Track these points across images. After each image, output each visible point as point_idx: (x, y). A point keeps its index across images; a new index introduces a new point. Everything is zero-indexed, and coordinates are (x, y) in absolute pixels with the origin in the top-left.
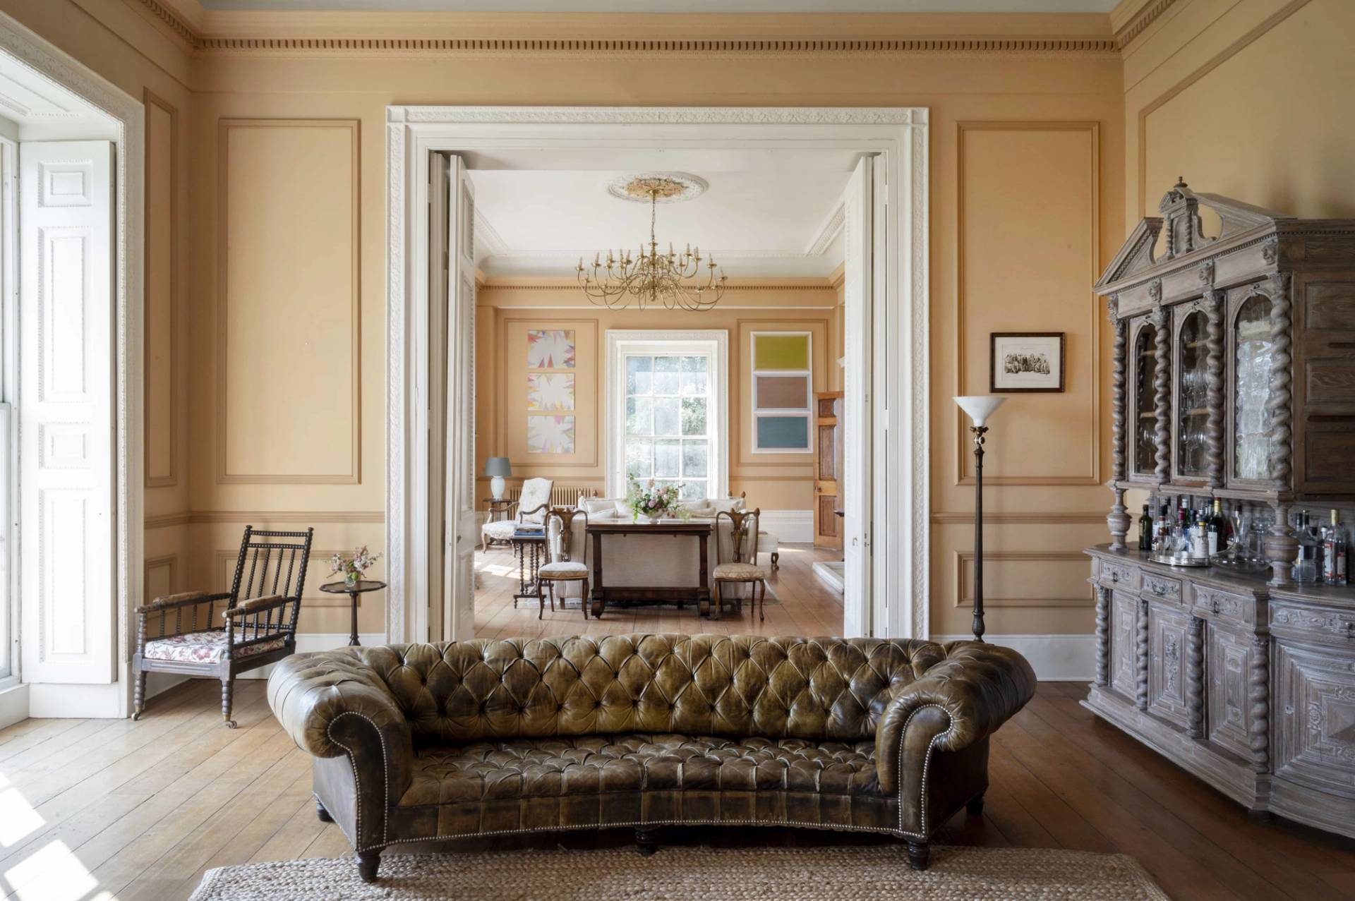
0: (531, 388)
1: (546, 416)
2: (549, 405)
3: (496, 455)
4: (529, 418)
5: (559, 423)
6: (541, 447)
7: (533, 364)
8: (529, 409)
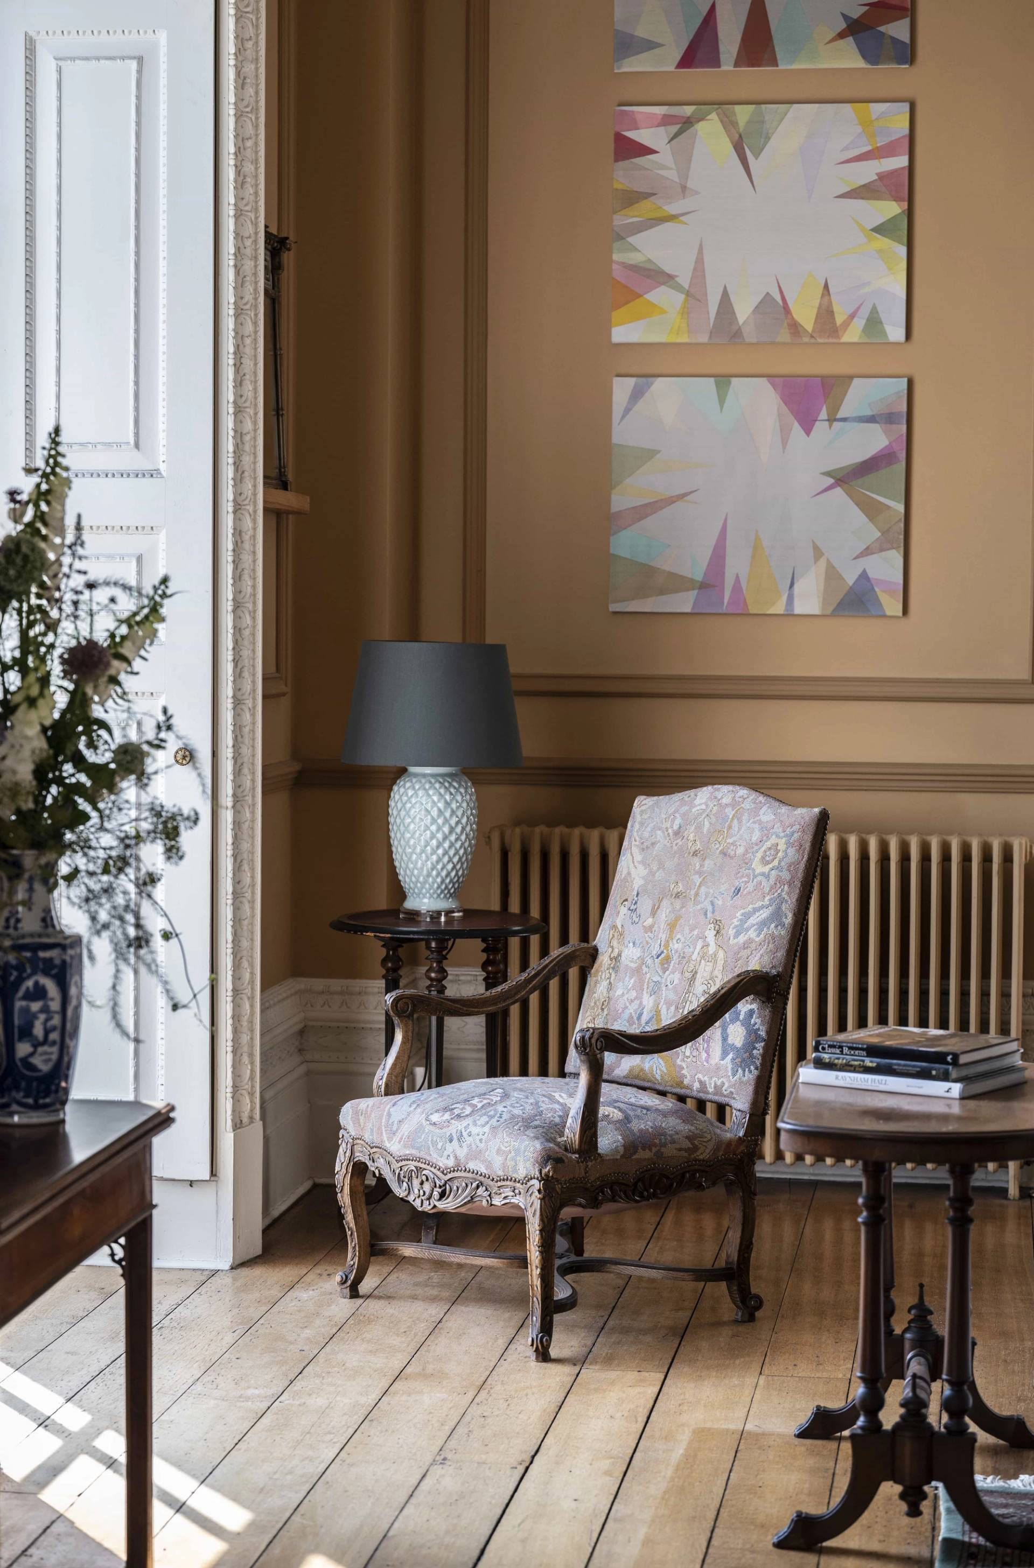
0: (631, 198)
1: (723, 380)
2: (743, 311)
3: (413, 634)
4: (622, 389)
5: (808, 425)
6: (698, 574)
7: (650, 45)
8: (621, 334)
